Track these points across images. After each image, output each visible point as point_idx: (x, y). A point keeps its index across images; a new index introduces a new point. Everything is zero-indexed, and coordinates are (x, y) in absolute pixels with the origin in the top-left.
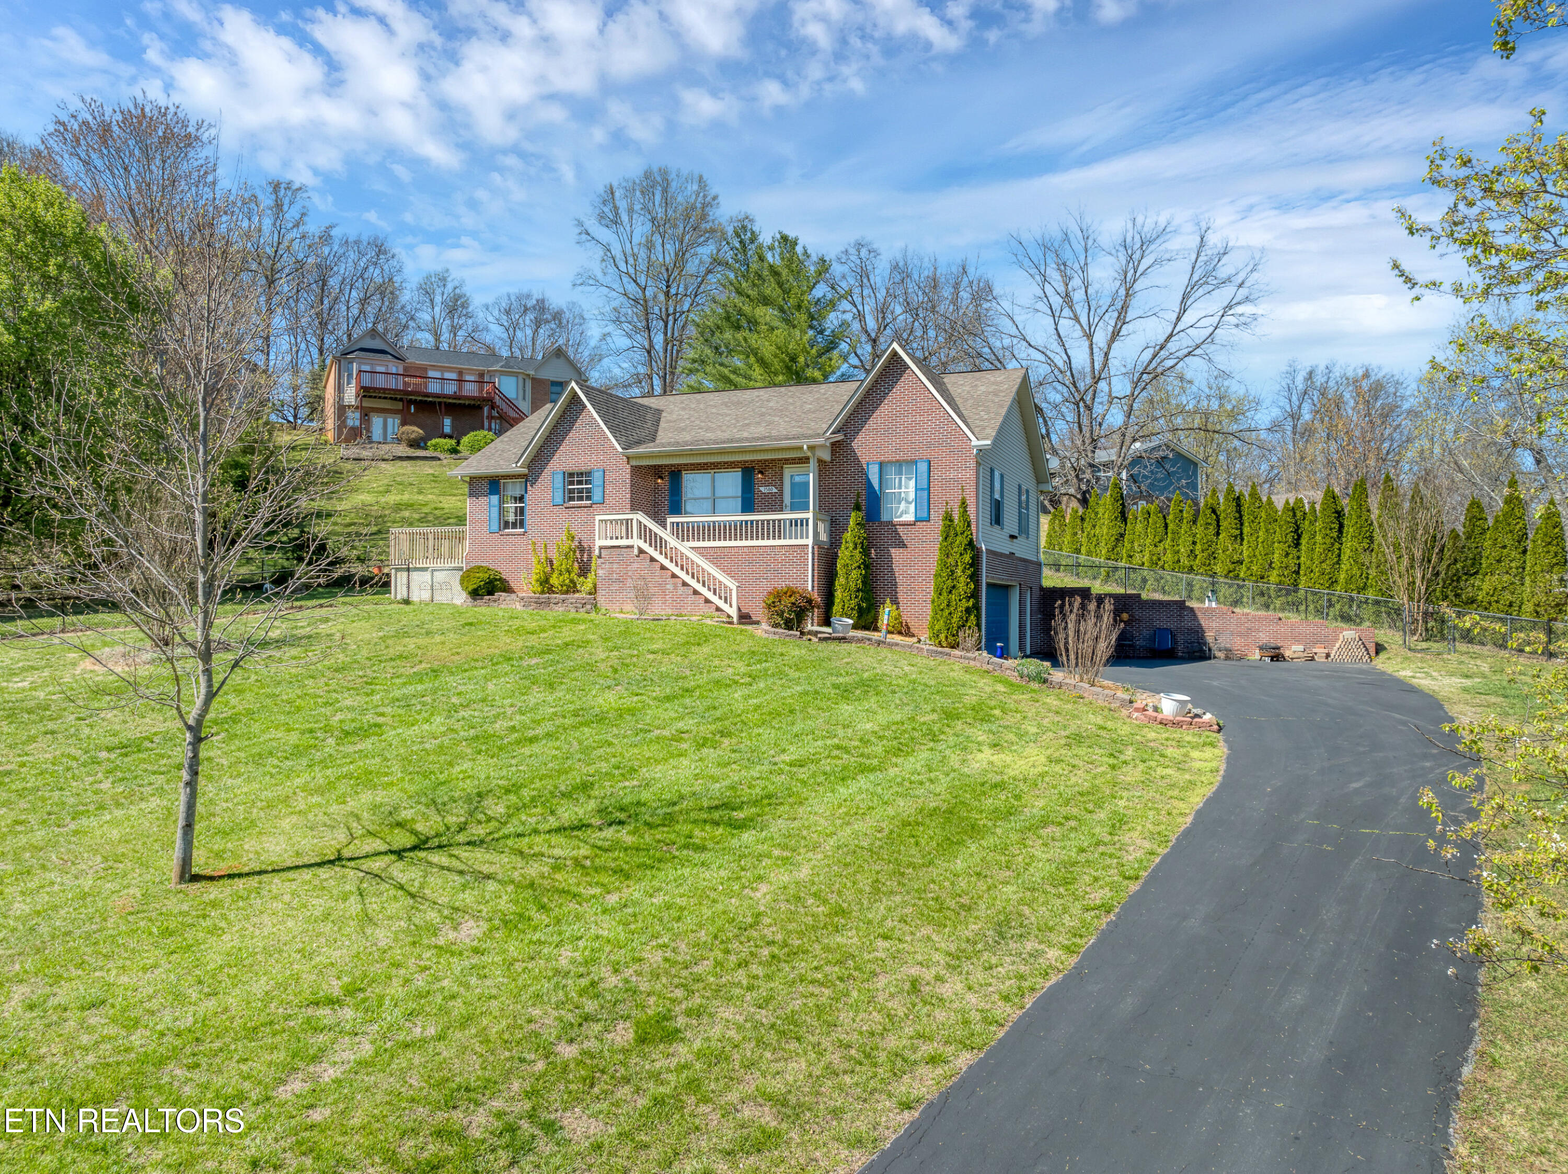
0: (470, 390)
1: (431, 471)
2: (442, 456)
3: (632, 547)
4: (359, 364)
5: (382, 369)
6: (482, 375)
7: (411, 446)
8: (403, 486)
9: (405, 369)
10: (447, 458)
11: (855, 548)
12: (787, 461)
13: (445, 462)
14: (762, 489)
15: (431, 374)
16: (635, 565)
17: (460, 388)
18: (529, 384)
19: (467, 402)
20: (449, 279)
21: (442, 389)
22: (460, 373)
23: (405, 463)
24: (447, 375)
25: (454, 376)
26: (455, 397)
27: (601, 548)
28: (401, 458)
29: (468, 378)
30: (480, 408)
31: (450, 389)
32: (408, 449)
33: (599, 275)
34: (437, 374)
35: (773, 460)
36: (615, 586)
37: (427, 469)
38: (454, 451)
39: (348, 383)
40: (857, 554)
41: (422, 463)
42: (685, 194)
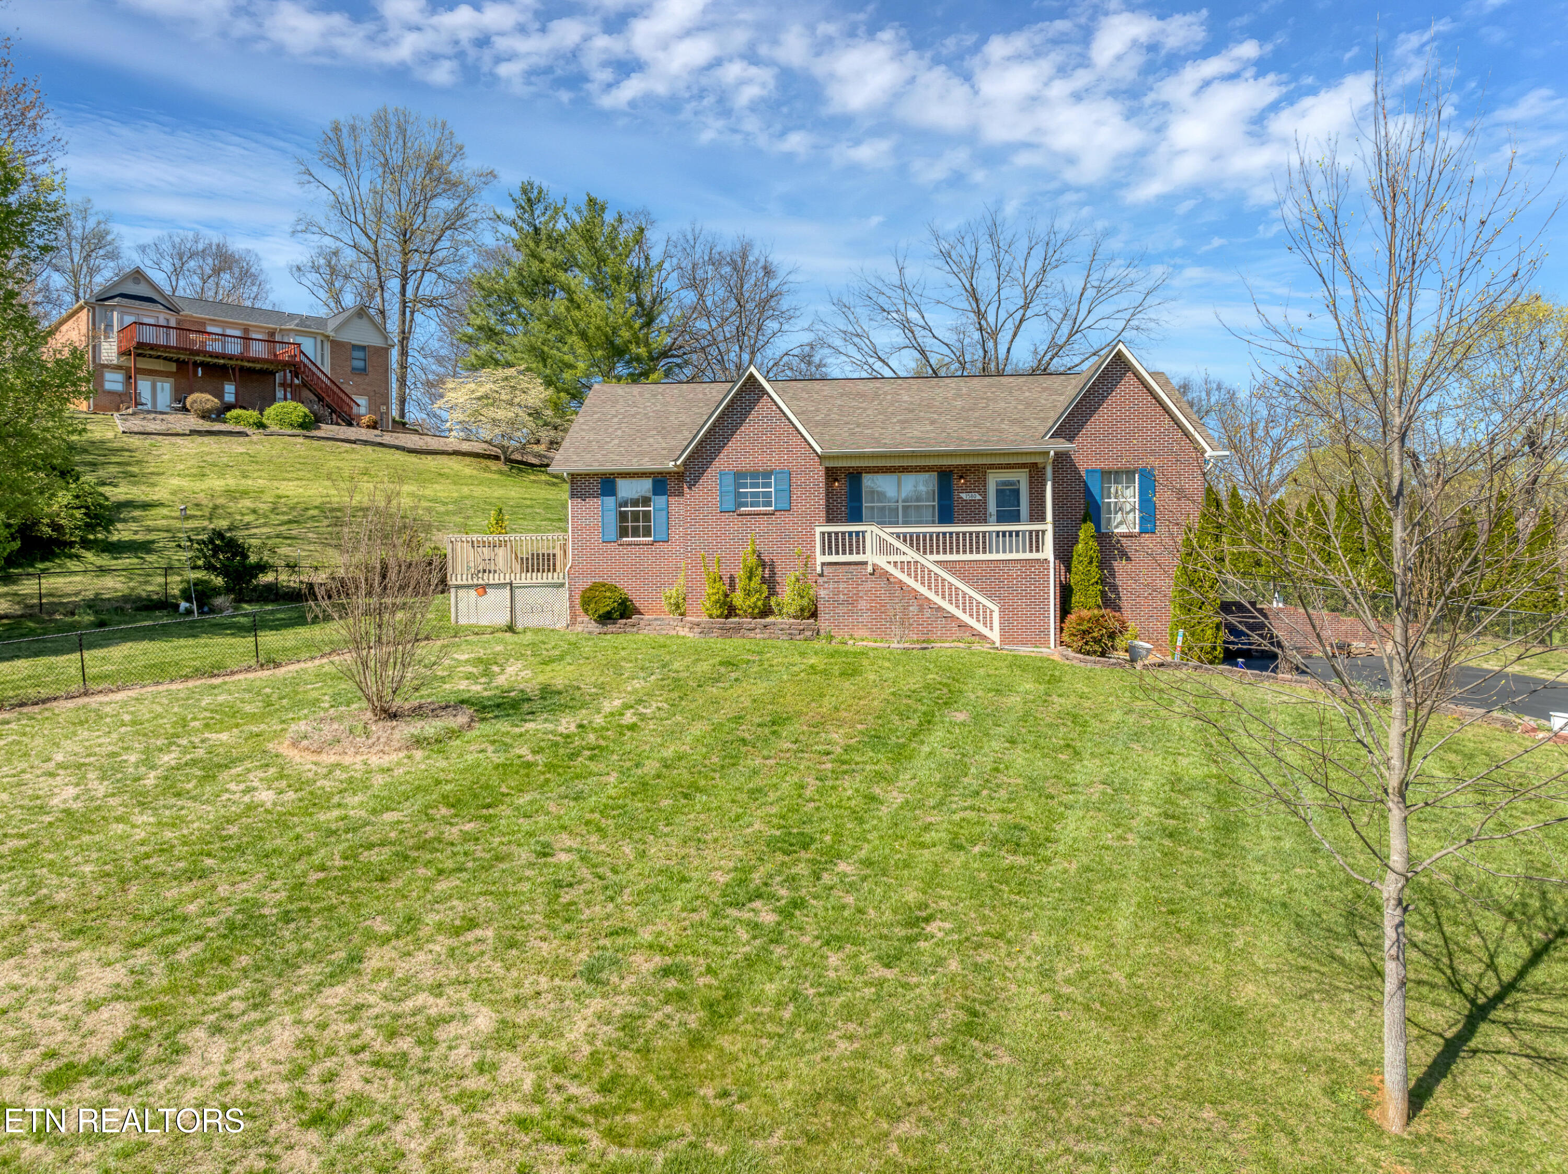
0: (258, 350)
1: (242, 450)
2: (246, 430)
3: (866, 563)
4: (122, 313)
5: (152, 321)
6: (272, 334)
7: (203, 417)
8: (222, 470)
9: (178, 322)
10: (256, 435)
11: (1091, 562)
12: (992, 466)
13: (255, 438)
14: (964, 496)
15: (210, 329)
16: (869, 585)
17: (246, 347)
18: (327, 346)
19: (258, 366)
20: (92, 211)
21: (224, 347)
22: (246, 330)
23: (206, 439)
24: (229, 332)
25: (237, 333)
26: (241, 358)
27: (823, 564)
28: (193, 432)
29: (254, 336)
30: (273, 373)
31: (234, 348)
32: (201, 421)
33: (322, 223)
34: (218, 330)
35: (974, 466)
36: (842, 609)
37: (237, 447)
38: (261, 425)
39: (107, 337)
40: (1094, 568)
41: (227, 439)
42: (427, 142)
